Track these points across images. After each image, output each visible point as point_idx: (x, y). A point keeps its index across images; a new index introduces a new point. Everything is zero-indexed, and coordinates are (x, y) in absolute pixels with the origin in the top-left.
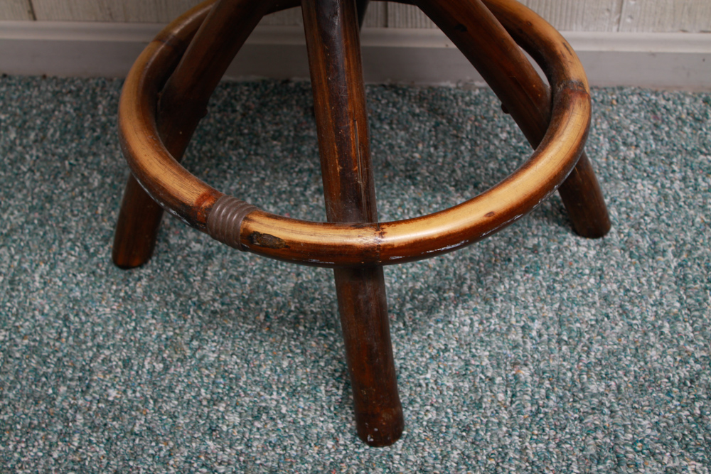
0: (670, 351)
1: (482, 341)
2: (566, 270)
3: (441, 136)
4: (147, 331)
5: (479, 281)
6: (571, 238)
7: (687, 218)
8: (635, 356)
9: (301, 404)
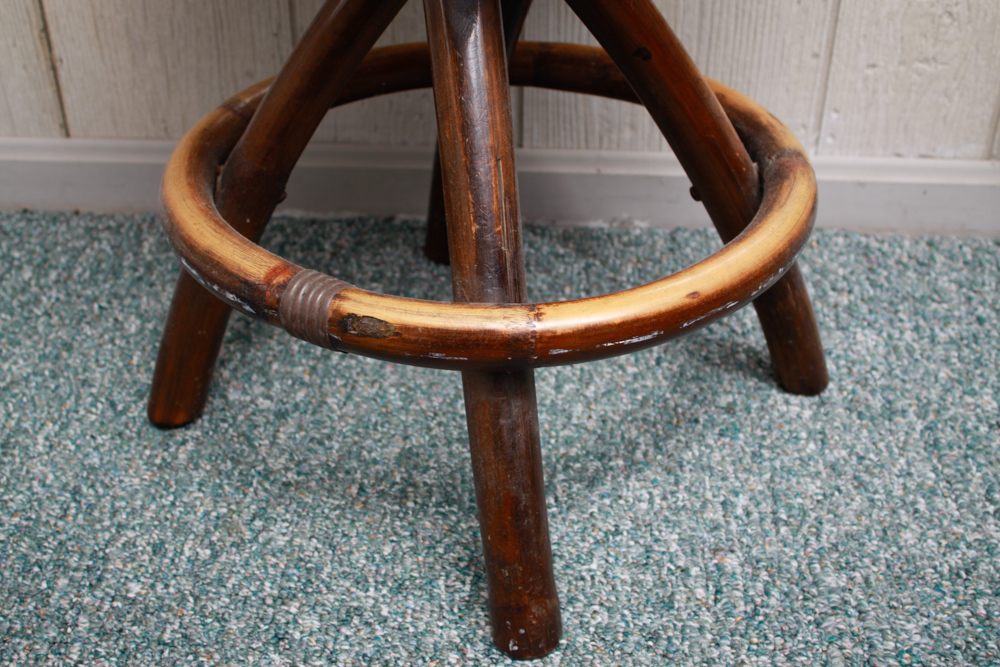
0: (932, 533)
1: (666, 520)
2: (775, 433)
3: (593, 279)
4: (190, 508)
5: (658, 447)
6: (777, 396)
7: (927, 373)
8: (883, 540)
9: (411, 604)
